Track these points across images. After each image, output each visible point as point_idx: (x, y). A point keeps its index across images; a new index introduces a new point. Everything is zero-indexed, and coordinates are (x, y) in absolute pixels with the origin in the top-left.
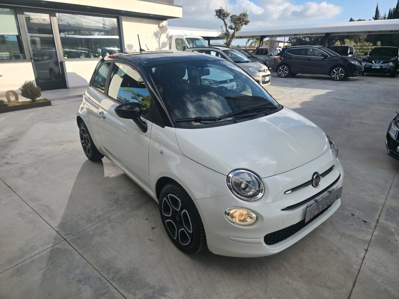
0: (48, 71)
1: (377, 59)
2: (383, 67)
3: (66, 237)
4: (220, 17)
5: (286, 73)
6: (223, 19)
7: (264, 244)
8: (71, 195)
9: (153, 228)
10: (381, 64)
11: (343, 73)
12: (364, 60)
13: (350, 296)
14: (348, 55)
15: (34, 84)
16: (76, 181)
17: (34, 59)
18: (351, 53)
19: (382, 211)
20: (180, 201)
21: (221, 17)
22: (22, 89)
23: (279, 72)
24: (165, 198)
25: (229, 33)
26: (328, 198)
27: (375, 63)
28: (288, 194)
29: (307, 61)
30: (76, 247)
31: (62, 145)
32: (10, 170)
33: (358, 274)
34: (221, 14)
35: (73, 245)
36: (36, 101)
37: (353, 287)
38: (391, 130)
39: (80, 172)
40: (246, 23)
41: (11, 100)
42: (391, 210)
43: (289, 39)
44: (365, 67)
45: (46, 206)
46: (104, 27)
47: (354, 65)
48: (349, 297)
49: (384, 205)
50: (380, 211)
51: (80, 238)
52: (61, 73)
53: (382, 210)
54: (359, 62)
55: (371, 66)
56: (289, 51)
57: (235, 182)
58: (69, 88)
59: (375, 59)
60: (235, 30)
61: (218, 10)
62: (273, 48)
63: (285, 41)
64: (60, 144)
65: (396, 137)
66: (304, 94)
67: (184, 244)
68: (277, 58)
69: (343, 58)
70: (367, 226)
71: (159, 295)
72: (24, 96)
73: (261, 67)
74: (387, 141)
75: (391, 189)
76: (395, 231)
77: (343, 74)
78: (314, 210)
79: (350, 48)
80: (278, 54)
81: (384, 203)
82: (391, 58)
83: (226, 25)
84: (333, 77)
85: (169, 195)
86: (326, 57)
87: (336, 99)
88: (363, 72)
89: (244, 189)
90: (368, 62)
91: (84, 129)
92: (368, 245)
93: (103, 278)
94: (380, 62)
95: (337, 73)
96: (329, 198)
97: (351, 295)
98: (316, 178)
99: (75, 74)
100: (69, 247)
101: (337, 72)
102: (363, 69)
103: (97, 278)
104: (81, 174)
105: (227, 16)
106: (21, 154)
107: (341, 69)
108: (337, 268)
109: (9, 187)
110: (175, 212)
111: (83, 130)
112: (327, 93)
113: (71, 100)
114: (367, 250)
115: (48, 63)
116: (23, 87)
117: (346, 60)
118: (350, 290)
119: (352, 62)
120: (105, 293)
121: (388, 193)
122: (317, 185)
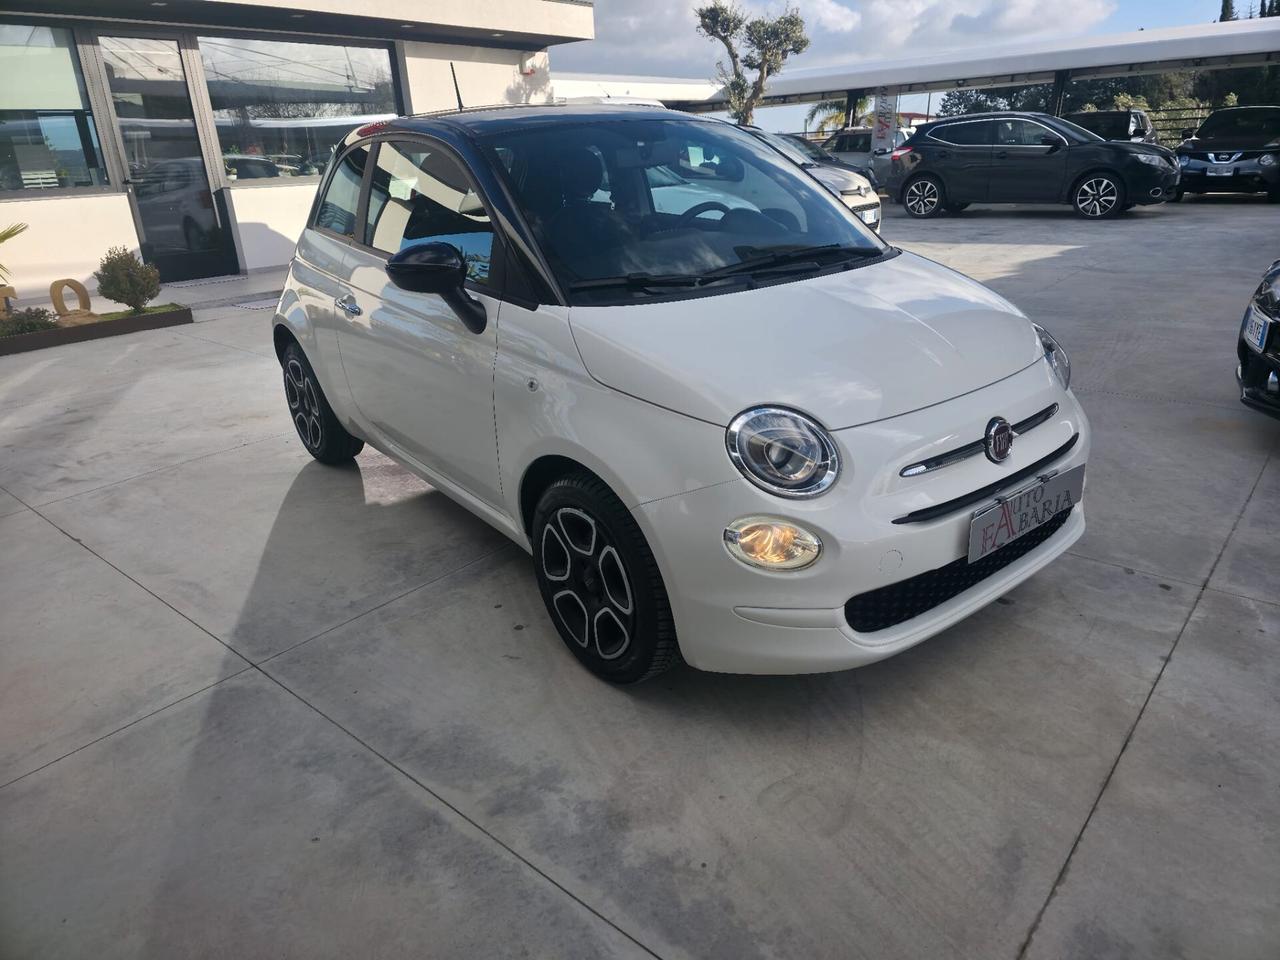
0: (178, 227)
1: (1222, 147)
2: (1241, 172)
3: (255, 660)
4: (713, 33)
5: (932, 203)
6: (724, 39)
7: (847, 628)
8: (267, 555)
9: (519, 628)
10: (1235, 161)
11: (1113, 195)
12: (1181, 152)
13: (1112, 772)
14: (1129, 137)
15: (136, 258)
16: (279, 517)
17: (134, 183)
18: (1139, 133)
19: (1221, 558)
20: (592, 522)
21: (717, 32)
22: (100, 273)
23: (910, 201)
24: (549, 526)
25: (745, 81)
26: (1038, 498)
27: (1217, 159)
28: (909, 476)
29: (996, 163)
30: (287, 684)
31: (233, 425)
32: (76, 498)
33: (1139, 717)
34: (717, 22)
35: (279, 678)
36: (144, 312)
37: (1123, 751)
38: (1249, 326)
39: (290, 494)
40: (799, 46)
41: (67, 310)
42: (1249, 556)
43: (944, 107)
44: (1184, 176)
45: (190, 584)
46: (350, 87)
47: (1149, 168)
48: (1110, 776)
49: (1227, 541)
50: (1214, 559)
51: (299, 661)
52: (220, 226)
53: (1220, 555)
54: (1163, 157)
55: (1204, 170)
56: (938, 133)
57: (749, 443)
58: (245, 273)
59: (1216, 147)
60: (762, 70)
61: (708, 11)
62: (888, 127)
63: (930, 114)
64: (224, 424)
65: (1264, 343)
66: (988, 259)
67: (609, 654)
68: (899, 157)
69: (1115, 148)
70: (1173, 598)
71: (540, 789)
72: (109, 296)
73: (848, 181)
74: (1240, 368)
75: (1252, 500)
76: (1258, 606)
77: (1114, 198)
78: (996, 527)
79: (1136, 117)
80: (905, 146)
81: (1228, 539)
82: (1268, 142)
83: (734, 56)
84: (1083, 208)
85: (560, 512)
86: (1057, 144)
87: (1091, 269)
88: (1180, 190)
89: (780, 465)
90: (1192, 156)
91: (297, 363)
92: (1173, 645)
93: (373, 754)
94: (1231, 155)
95: (1093, 195)
96: (1042, 495)
97: (1115, 771)
98: (996, 433)
99: (263, 227)
100: (268, 684)
101: (1093, 190)
102: (1179, 177)
103: (355, 756)
104: (293, 499)
105: (736, 27)
106: (109, 455)
107: (1106, 181)
108: (1076, 707)
109: (78, 541)
110: (581, 562)
111: (294, 367)
112: (1062, 253)
113: (253, 305)
114: (1168, 660)
115: (179, 202)
116: (105, 268)
117: (1121, 153)
118: (1112, 758)
119: (1142, 158)
120: (380, 791)
121: (1242, 512)
122: (1000, 456)
